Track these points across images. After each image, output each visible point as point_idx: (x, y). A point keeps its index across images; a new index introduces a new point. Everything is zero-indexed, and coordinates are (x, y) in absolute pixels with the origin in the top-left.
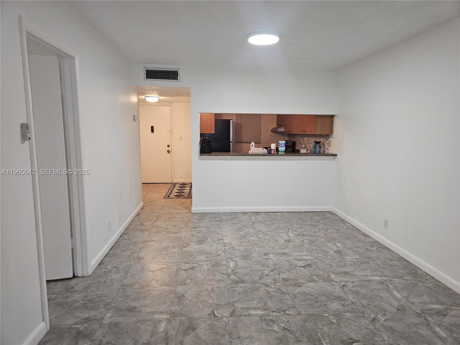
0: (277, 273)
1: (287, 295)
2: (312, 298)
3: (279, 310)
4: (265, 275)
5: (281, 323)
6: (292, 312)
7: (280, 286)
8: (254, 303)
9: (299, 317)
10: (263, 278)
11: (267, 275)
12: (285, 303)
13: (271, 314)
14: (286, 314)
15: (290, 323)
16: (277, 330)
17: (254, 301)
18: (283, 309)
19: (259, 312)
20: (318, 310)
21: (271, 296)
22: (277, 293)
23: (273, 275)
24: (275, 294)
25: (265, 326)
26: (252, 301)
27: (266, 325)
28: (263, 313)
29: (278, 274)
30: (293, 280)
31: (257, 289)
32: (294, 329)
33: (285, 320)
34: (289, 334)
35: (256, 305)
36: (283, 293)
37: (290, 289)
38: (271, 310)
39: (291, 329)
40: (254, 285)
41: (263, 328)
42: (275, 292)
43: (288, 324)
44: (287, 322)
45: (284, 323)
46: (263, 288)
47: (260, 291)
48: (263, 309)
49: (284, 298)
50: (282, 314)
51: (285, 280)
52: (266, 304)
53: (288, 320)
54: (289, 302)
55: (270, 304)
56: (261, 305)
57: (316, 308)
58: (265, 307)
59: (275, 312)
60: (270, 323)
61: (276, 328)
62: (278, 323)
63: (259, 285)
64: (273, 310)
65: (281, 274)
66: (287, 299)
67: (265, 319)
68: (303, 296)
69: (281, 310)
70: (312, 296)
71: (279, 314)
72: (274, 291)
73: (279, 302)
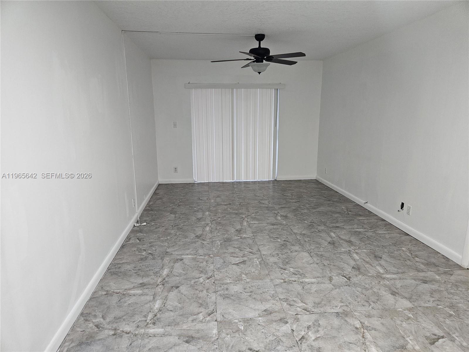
0: (295, 333)
1: (282, 298)
2: (255, 296)
3: (290, 282)
4: (313, 330)
5: (287, 273)
6: (278, 281)
7: (289, 310)
8: (314, 288)
9: (272, 277)
10: (313, 322)
11: (309, 328)
12: (283, 289)
13: (296, 279)
14: (283, 279)
15: (280, 273)
16: (291, 268)
17: (315, 290)
18: (286, 283)
19: (307, 280)
20: (254, 283)
21: (299, 296)
22: (293, 300)
23: (301, 328)
24: (295, 299)
25: (300, 270)
26: (318, 291)
27: (299, 272)
28: (304, 280)
29: (294, 331)
30: (272, 321)
31: (317, 305)
32: (277, 269)
33: (285, 275)
34: (282, 266)
35: (313, 286)
36: (286, 300)
37: (277, 307)
38: (296, 282)
39: (280, 269)
40: (322, 309)
41: (302, 269)
42: (295, 301)
43: (282, 272)
44: (282, 274)
45: (285, 273)
46: (310, 306)
47: (313, 302)
48: (305, 283)
49: (285, 294)
50: (286, 280)
51: (283, 321)
52: (303, 288)
53: (282, 275)
54: (280, 290)
55: (299, 288)
56: (307, 286)
57: (255, 286)
58: (303, 285)
59: (293, 281)
60: (297, 273)
61: (292, 270)
62: (289, 272)
63: (316, 311)
64: (295, 282)
65: (290, 332)
66: (282, 293)
67: (300, 275)
68: (264, 297)
69: (288, 283)
70: (255, 298)
71: (290, 279)
72: (297, 302)
73: (290, 290)
